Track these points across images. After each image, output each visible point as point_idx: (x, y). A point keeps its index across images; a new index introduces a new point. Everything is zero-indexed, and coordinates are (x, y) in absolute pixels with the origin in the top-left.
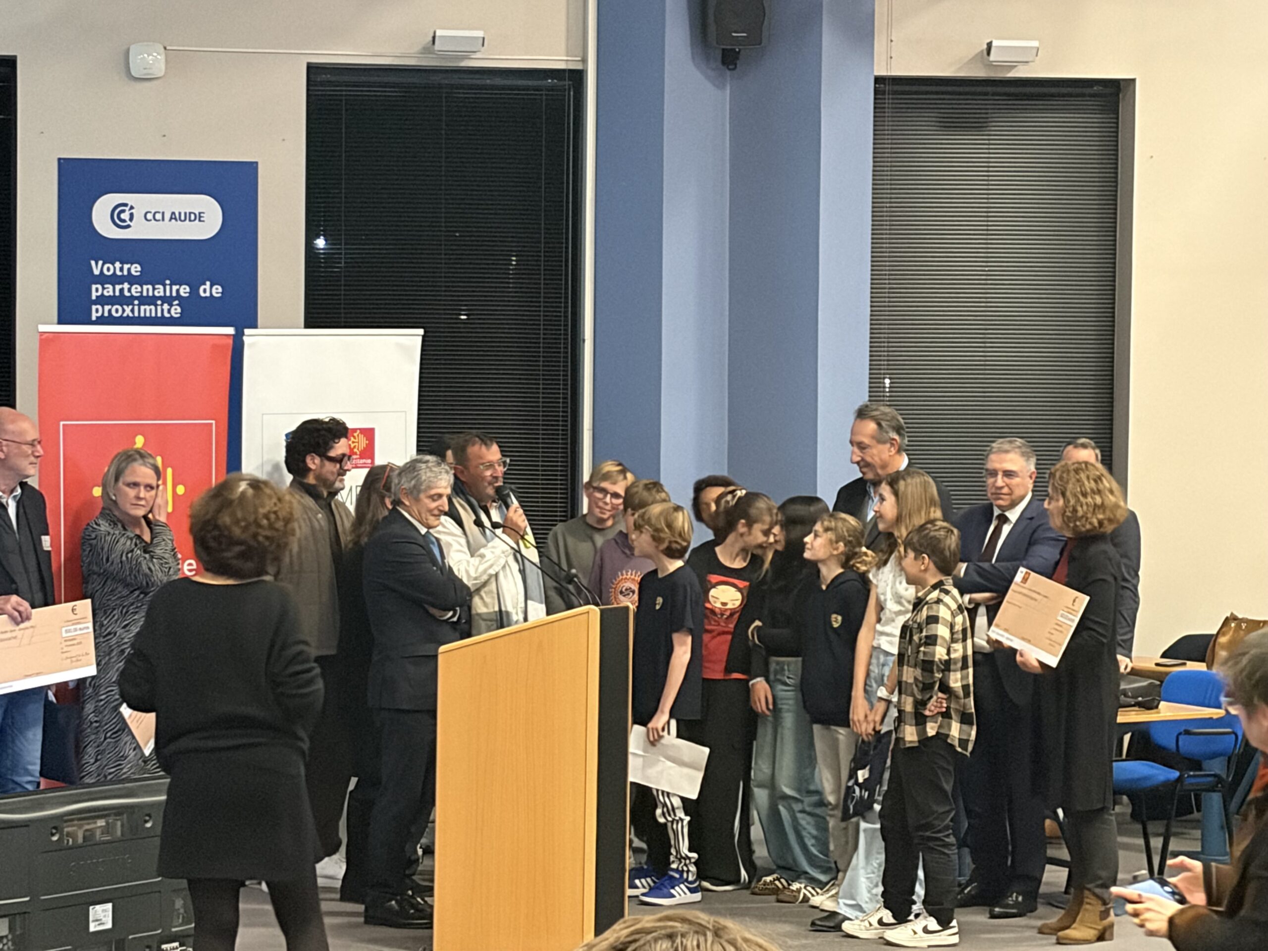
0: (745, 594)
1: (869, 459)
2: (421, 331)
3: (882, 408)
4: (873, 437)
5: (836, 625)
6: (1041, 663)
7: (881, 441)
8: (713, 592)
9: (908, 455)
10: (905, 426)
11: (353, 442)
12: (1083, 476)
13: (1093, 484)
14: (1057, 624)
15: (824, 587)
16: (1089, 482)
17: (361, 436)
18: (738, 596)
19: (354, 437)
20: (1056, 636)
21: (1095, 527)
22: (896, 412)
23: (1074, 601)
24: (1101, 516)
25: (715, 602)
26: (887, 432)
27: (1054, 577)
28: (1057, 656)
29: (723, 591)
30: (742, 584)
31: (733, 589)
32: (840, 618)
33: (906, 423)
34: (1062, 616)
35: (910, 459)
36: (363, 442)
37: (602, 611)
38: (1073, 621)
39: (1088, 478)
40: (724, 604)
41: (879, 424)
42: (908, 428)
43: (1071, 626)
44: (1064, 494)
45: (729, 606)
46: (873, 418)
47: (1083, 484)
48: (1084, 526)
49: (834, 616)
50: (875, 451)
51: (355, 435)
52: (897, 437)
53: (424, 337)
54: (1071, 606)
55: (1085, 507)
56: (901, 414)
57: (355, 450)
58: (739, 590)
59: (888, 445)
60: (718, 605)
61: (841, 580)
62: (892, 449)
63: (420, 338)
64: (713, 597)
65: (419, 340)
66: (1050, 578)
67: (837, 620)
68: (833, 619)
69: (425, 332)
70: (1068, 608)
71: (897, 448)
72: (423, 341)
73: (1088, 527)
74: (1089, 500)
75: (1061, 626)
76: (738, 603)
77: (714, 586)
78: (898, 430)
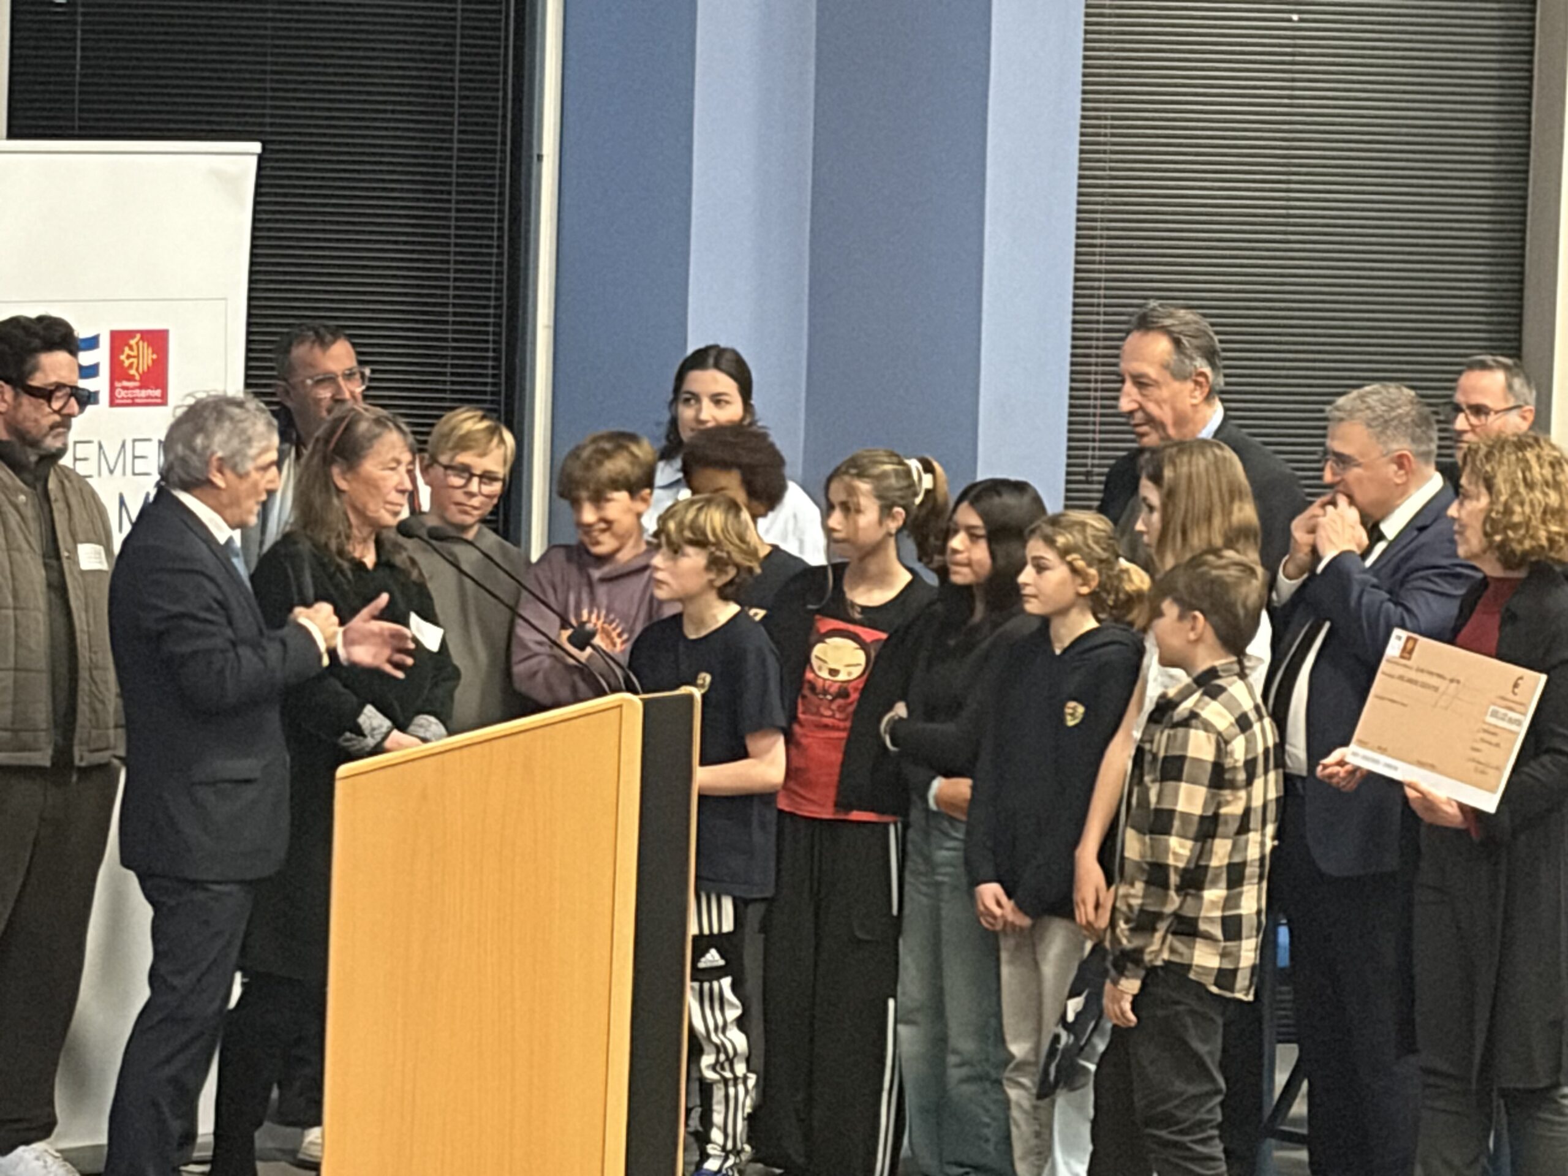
0: (873, 654)
1: (1152, 408)
2: (256, 147)
3: (1182, 312)
4: (1166, 367)
5: (1071, 723)
6: (1462, 807)
7: (1180, 375)
8: (818, 650)
9: (1223, 401)
10: (1219, 346)
11: (129, 357)
12: (1530, 455)
13: (1547, 471)
14: (1486, 731)
15: (1058, 652)
16: (1541, 467)
17: (143, 345)
18: (860, 657)
19: (131, 348)
20: (1488, 754)
21: (1542, 547)
22: (1205, 322)
23: (1516, 685)
24: (1555, 528)
25: (820, 668)
26: (1192, 359)
27: (1459, 640)
28: (1493, 790)
29: (837, 648)
30: (870, 635)
31: (851, 644)
32: (1081, 710)
33: (1221, 342)
34: (1494, 714)
35: (1226, 409)
36: (147, 357)
37: (646, 703)
38: (1519, 723)
39: (1539, 457)
40: (834, 672)
41: (1177, 343)
42: (1224, 350)
43: (1517, 734)
44: (1490, 486)
45: (842, 677)
46: (1166, 331)
47: (1530, 469)
48: (1520, 542)
49: (1072, 704)
50: (1165, 393)
51: (133, 342)
52: (1207, 370)
53: (261, 158)
54: (1510, 696)
55: (1527, 509)
56: (1213, 325)
57: (133, 372)
58: (863, 645)
59: (1190, 385)
60: (825, 674)
61: (1087, 645)
62: (1197, 393)
63: (254, 161)
64: (817, 657)
65: (252, 163)
66: (1451, 642)
67: (1074, 713)
68: (1068, 711)
69: (264, 149)
70: (1503, 698)
71: (1206, 390)
72: (260, 168)
73: (1527, 544)
74: (1538, 494)
75: (1494, 734)
76: (857, 672)
77: (822, 638)
78: (1210, 355)
